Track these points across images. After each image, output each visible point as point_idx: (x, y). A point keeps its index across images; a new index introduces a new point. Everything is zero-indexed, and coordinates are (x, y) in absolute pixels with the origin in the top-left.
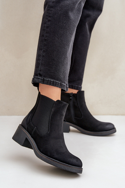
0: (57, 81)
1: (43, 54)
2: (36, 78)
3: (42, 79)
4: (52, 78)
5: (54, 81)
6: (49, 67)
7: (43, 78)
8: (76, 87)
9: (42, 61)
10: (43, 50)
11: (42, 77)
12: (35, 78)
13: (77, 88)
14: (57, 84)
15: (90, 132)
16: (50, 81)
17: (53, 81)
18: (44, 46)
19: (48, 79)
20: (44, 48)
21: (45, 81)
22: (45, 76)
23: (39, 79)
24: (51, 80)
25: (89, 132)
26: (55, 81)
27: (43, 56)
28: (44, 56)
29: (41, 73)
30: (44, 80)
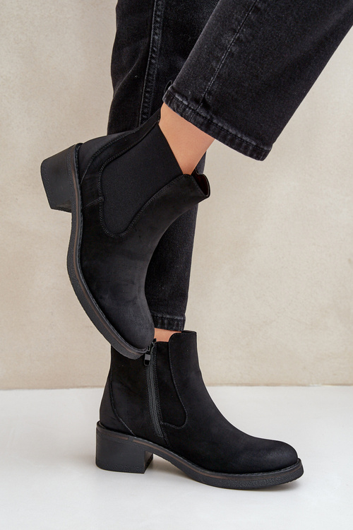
0: (244, 138)
1: (234, 49)
2: (193, 110)
3: (206, 118)
4: (234, 125)
5: (236, 136)
6: (237, 92)
7: (211, 116)
8: (166, 321)
9: (223, 67)
10: (239, 37)
11: (208, 113)
12: (190, 108)
13: (169, 324)
14: (244, 144)
15: (214, 473)
16: (228, 131)
17: (234, 133)
18: (245, 25)
19: (222, 123)
20: (243, 31)
21: (213, 127)
22: (216, 113)
23: (200, 115)
24: (230, 130)
25: (207, 473)
26: (239, 136)
27: (231, 55)
28: (233, 54)
29: (210, 99)
30: (212, 122)
